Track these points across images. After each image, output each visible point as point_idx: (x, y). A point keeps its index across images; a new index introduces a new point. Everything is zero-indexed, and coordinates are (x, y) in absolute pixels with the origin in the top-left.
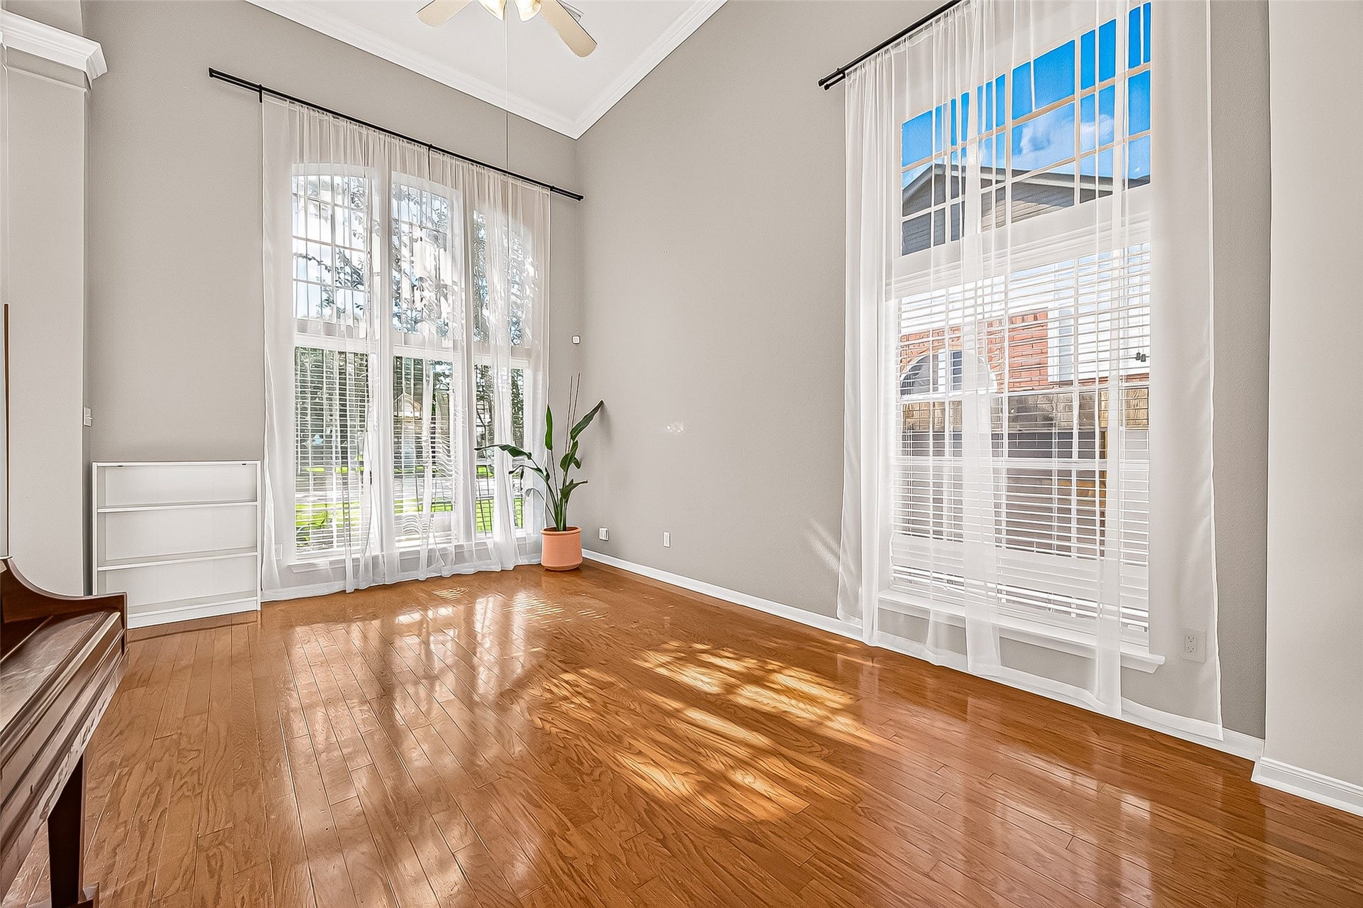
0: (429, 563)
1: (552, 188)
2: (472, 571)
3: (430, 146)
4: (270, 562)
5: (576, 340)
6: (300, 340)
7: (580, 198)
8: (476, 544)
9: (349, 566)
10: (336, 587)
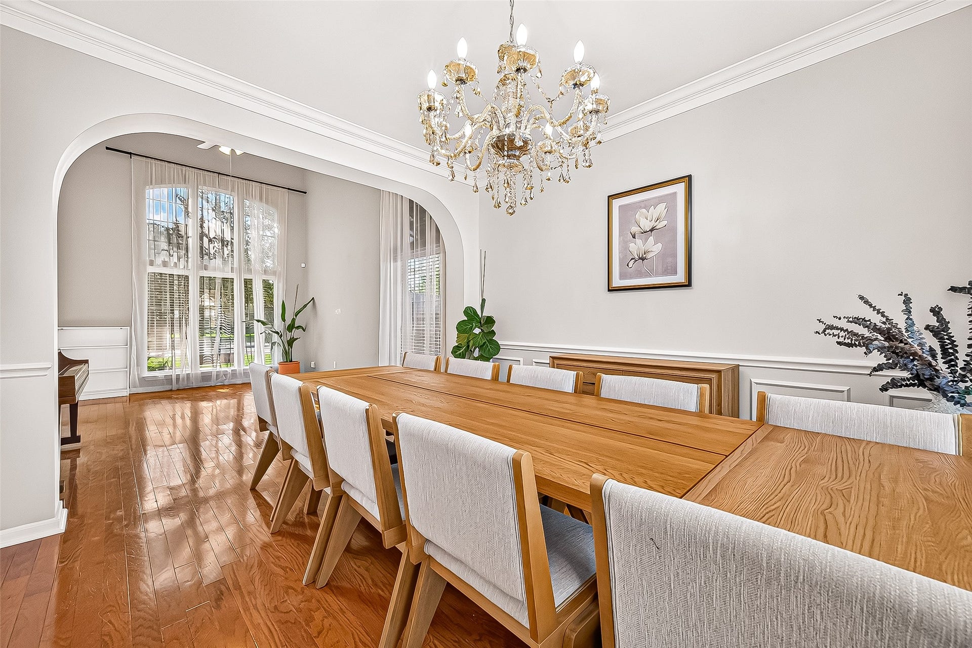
0: (217, 379)
1: (289, 189)
2: (240, 382)
3: (219, 173)
4: (135, 375)
5: (303, 265)
6: (151, 269)
7: (305, 193)
8: (243, 369)
9: (174, 378)
10: (168, 387)
